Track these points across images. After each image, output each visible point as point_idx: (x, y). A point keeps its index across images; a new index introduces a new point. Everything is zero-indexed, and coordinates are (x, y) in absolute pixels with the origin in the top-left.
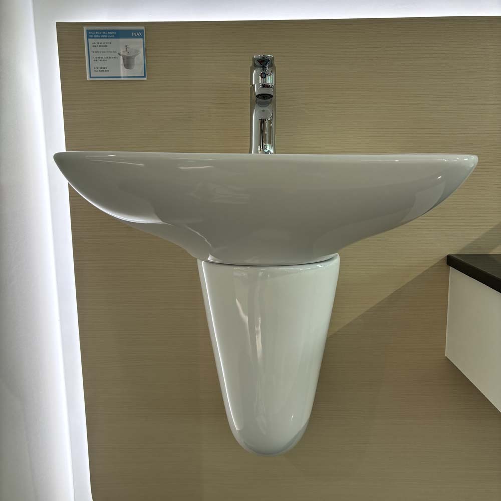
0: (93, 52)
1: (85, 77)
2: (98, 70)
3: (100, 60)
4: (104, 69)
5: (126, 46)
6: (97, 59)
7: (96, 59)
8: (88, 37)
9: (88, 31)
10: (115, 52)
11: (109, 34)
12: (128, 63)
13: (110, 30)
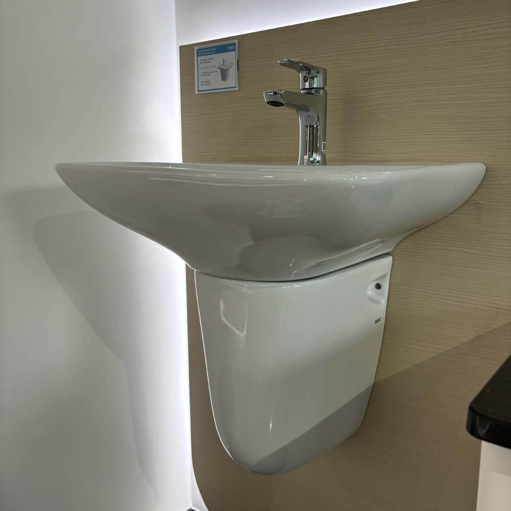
0: (201, 68)
1: (195, 92)
2: (203, 84)
3: (205, 75)
4: (208, 83)
5: (224, 60)
7: (202, 74)
8: (198, 56)
9: (197, 50)
10: (215, 66)
11: (212, 51)
12: (224, 75)
13: (212, 47)
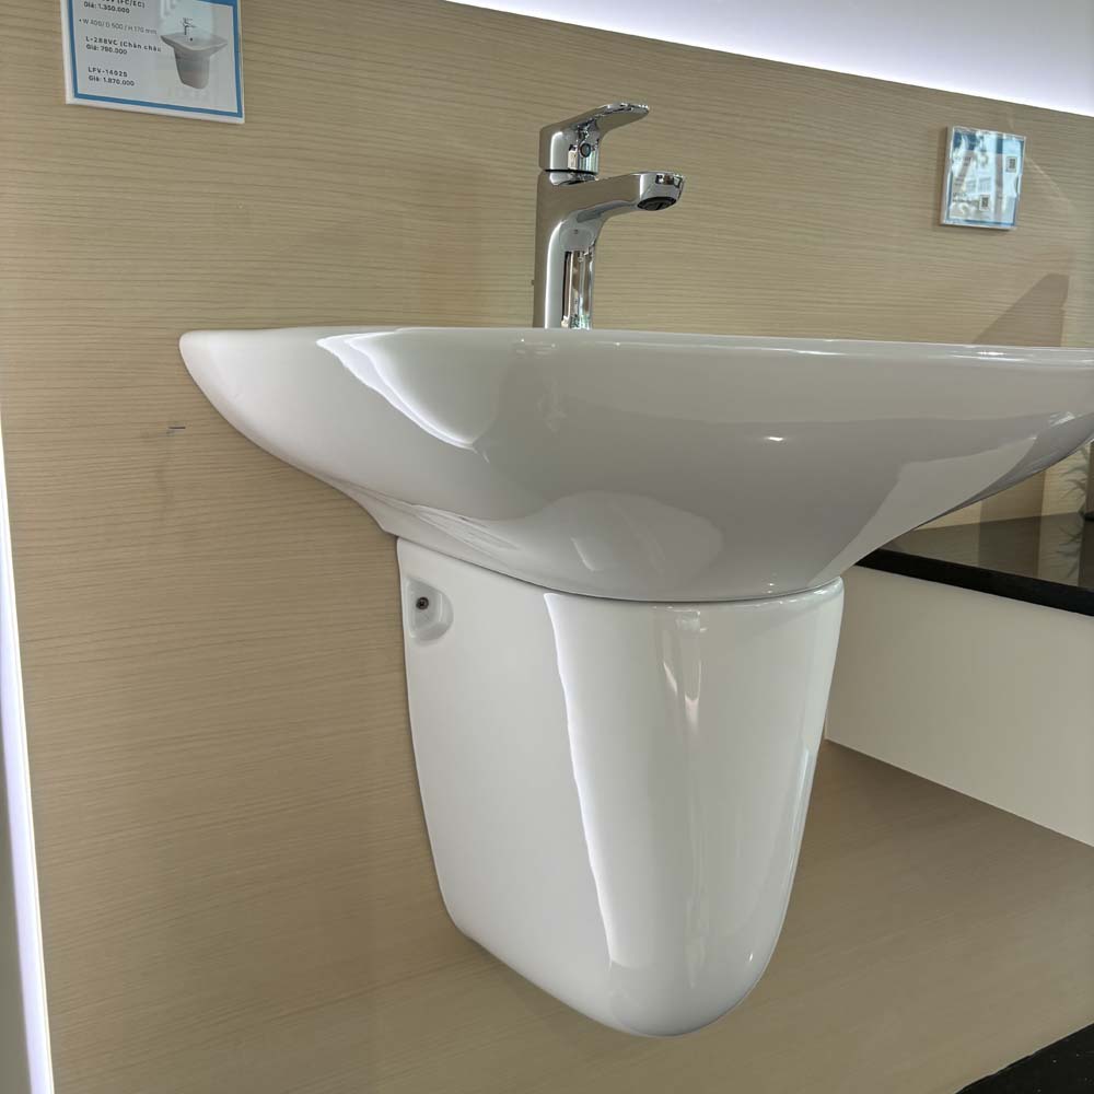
0: (86, 21)
1: (61, 93)
2: (100, 76)
3: (107, 49)
4: (117, 77)
5: (185, 20)
6: (98, 45)
7: (92, 43)
10: (154, 32)
